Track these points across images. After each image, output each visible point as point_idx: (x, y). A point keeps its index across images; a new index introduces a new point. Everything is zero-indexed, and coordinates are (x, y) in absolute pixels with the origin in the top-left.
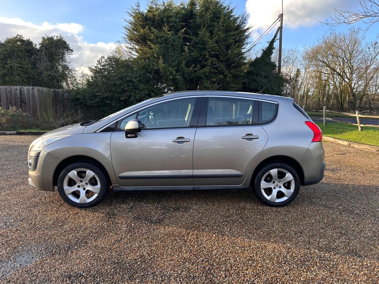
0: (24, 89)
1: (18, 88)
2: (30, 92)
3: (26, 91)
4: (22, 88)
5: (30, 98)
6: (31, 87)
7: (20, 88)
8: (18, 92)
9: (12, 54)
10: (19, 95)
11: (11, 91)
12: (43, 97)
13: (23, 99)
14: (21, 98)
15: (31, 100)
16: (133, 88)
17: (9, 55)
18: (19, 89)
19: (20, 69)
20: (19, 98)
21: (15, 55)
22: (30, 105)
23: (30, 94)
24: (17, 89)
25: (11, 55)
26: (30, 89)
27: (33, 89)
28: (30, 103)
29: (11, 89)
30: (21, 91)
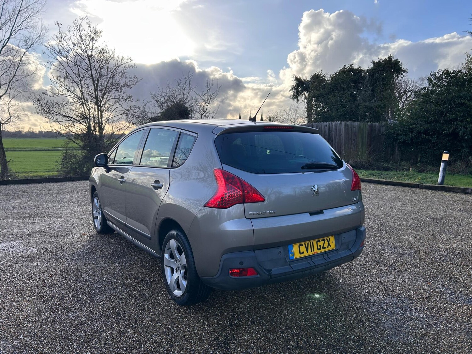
0: (333, 125)
1: (327, 123)
2: (338, 128)
3: (334, 127)
4: (331, 124)
5: (336, 135)
6: (339, 122)
7: (329, 124)
8: (327, 128)
9: (337, 87)
10: (327, 131)
11: (321, 127)
12: (352, 133)
13: (330, 136)
14: (329, 134)
15: (337, 137)
16: (467, 115)
17: (332, 89)
18: (328, 126)
19: (339, 103)
20: (327, 135)
21: (339, 87)
22: (336, 142)
23: (337, 130)
24: (326, 125)
25: (335, 89)
26: (338, 124)
27: (340, 124)
28: (336, 140)
29: (321, 125)
30: (329, 127)
